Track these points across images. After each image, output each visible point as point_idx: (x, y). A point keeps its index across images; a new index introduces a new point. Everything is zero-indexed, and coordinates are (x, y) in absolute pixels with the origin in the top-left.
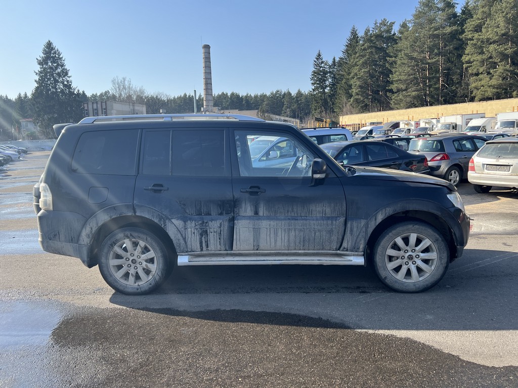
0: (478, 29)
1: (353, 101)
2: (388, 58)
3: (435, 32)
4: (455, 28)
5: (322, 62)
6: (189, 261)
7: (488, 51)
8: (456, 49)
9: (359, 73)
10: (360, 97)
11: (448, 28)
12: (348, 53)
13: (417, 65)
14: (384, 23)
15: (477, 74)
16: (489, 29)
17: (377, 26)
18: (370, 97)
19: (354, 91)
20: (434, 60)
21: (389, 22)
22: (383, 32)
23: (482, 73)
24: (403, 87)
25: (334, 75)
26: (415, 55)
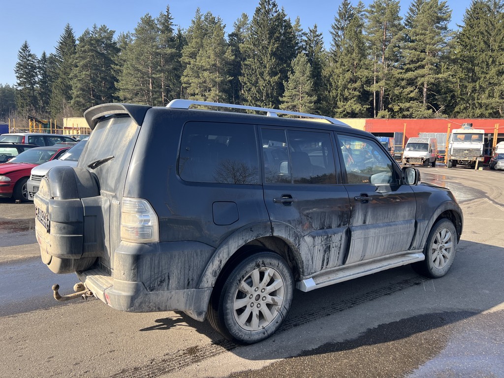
0: (193, 55)
1: (74, 103)
2: (113, 66)
3: (157, 51)
4: (174, 50)
5: (30, 55)
6: (317, 284)
7: (203, 76)
8: (175, 69)
9: (80, 75)
10: (81, 100)
11: (168, 49)
12: (63, 52)
13: (143, 77)
14: (103, 29)
15: (194, 95)
16: (203, 58)
17: (97, 30)
18: (93, 101)
19: (75, 92)
20: (158, 76)
21: (109, 30)
22: (103, 38)
23: (197, 94)
24: (129, 96)
25: (45, 72)
26: (141, 68)
